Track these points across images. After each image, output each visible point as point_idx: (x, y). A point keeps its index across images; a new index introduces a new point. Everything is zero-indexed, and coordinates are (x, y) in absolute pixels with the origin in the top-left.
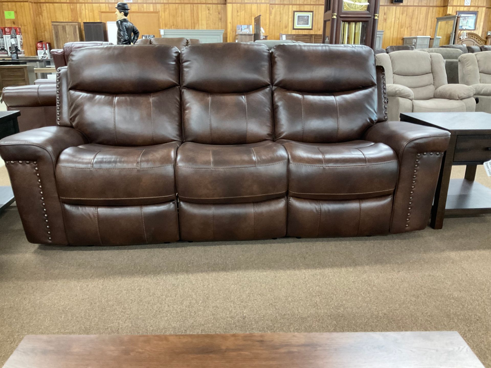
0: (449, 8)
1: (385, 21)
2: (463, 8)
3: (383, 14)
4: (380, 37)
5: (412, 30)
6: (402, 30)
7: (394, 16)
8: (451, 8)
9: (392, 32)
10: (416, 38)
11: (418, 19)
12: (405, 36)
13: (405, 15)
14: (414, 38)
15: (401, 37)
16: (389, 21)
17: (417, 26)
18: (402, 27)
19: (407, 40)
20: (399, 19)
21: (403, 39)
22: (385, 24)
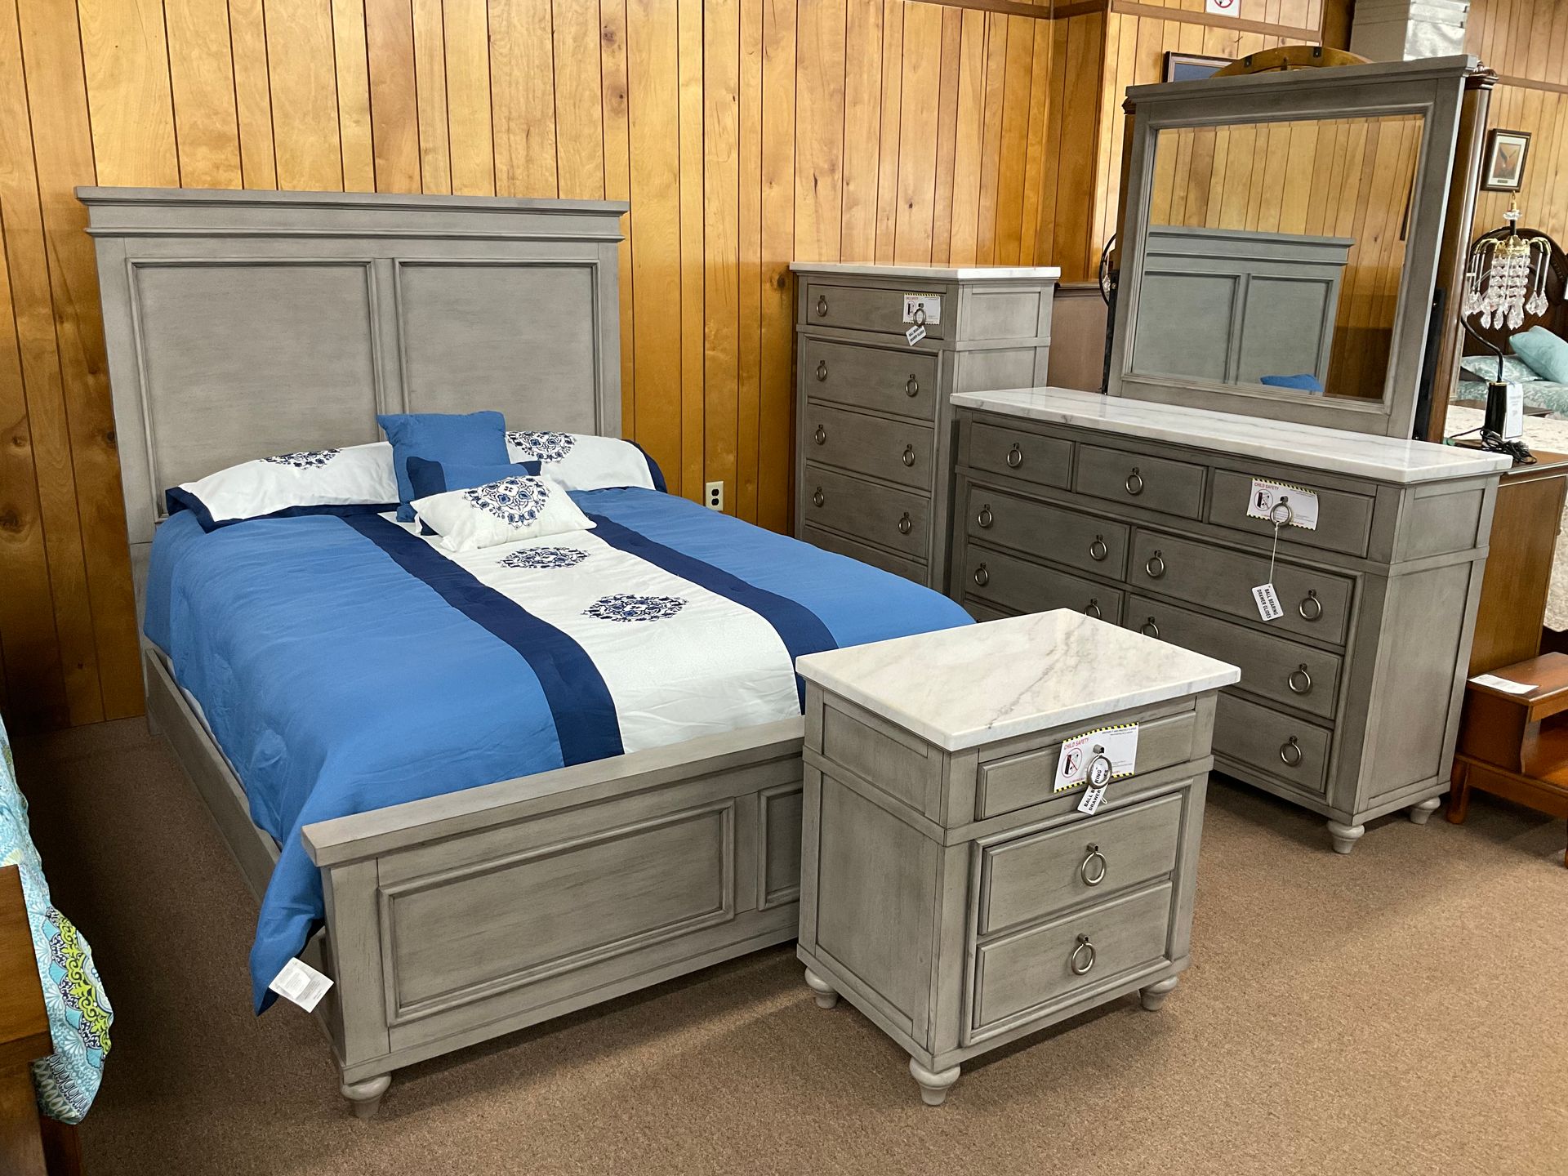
0: (1113, 19)
1: (616, 112)
2: (1196, 30)
3: (593, 39)
4: (591, 266)
5: (854, 203)
6: (773, 194)
7: (691, 65)
8: (1129, 20)
9: (692, 221)
10: (947, 289)
11: (892, 105)
12: (805, 259)
13: (783, 57)
14: (921, 285)
15: (767, 257)
16: (651, 108)
17: (888, 168)
18: (767, 178)
19: (827, 293)
20: (738, 97)
21: (790, 280)
22: (616, 141)
